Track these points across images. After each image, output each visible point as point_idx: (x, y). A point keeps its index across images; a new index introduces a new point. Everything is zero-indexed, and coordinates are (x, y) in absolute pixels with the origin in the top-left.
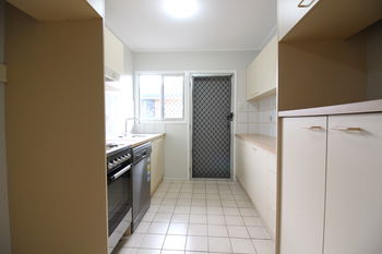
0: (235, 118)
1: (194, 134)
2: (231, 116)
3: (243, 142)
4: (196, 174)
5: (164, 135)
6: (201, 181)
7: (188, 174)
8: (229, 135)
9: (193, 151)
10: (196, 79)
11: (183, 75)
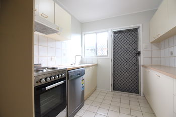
0: (141, 55)
1: (114, 65)
2: (138, 54)
3: (147, 70)
4: (115, 88)
5: (97, 65)
6: (118, 93)
7: (110, 88)
8: (137, 65)
9: (113, 74)
10: (115, 33)
11: (107, 31)
